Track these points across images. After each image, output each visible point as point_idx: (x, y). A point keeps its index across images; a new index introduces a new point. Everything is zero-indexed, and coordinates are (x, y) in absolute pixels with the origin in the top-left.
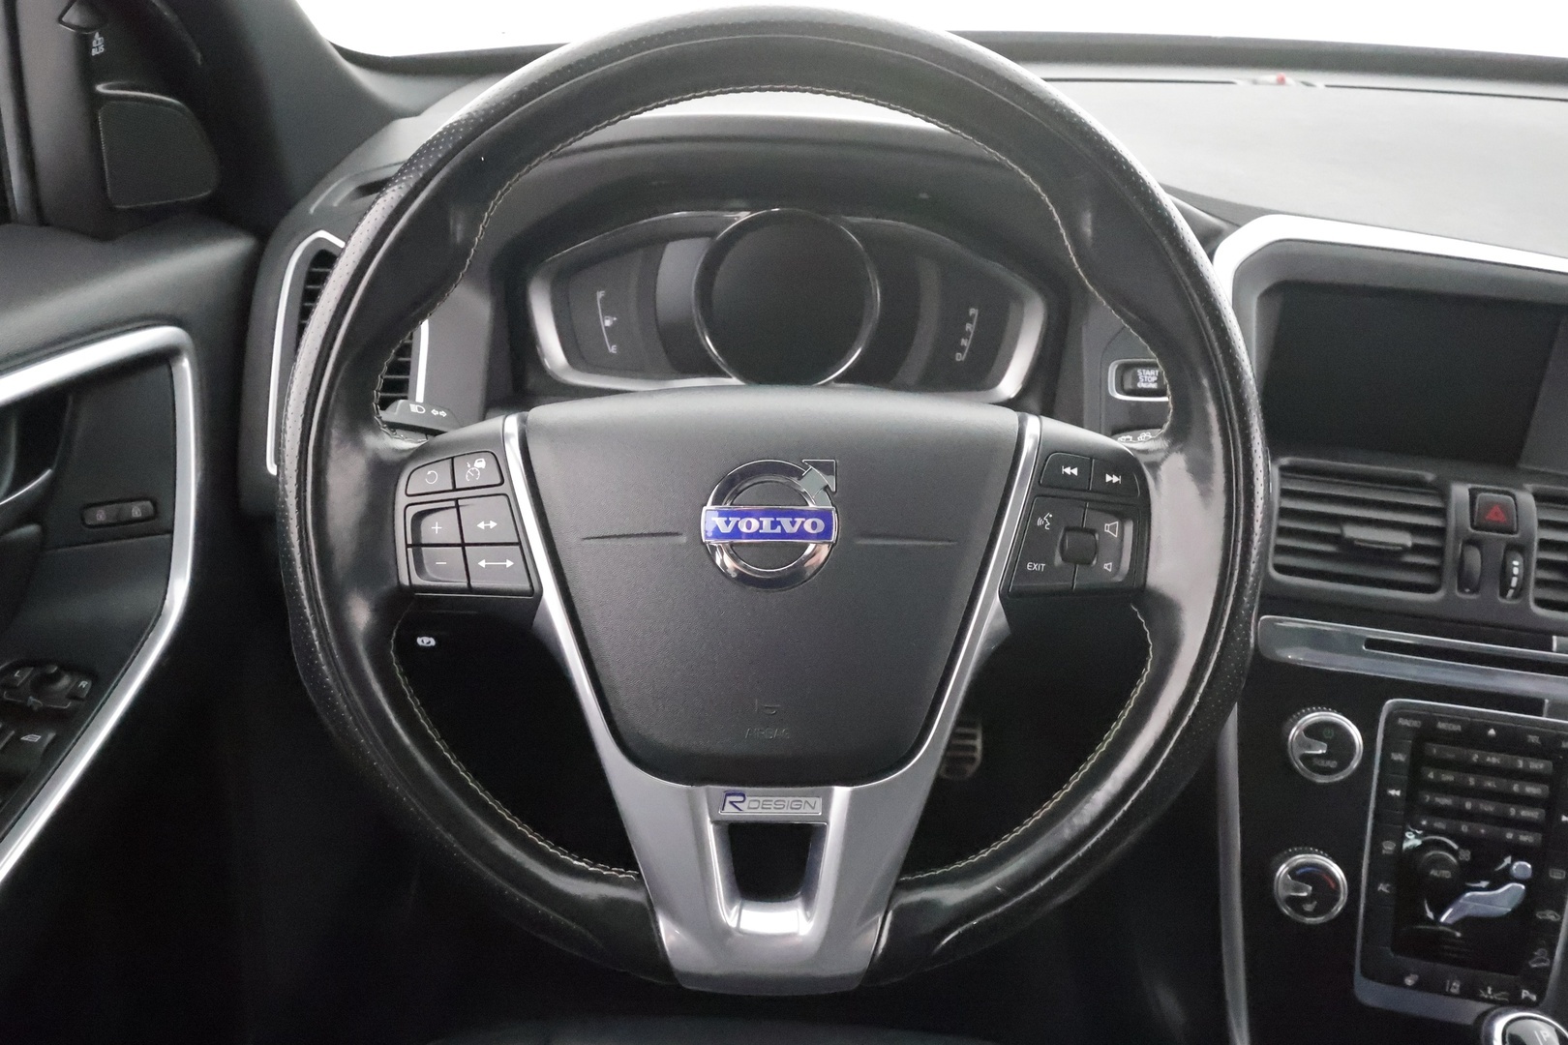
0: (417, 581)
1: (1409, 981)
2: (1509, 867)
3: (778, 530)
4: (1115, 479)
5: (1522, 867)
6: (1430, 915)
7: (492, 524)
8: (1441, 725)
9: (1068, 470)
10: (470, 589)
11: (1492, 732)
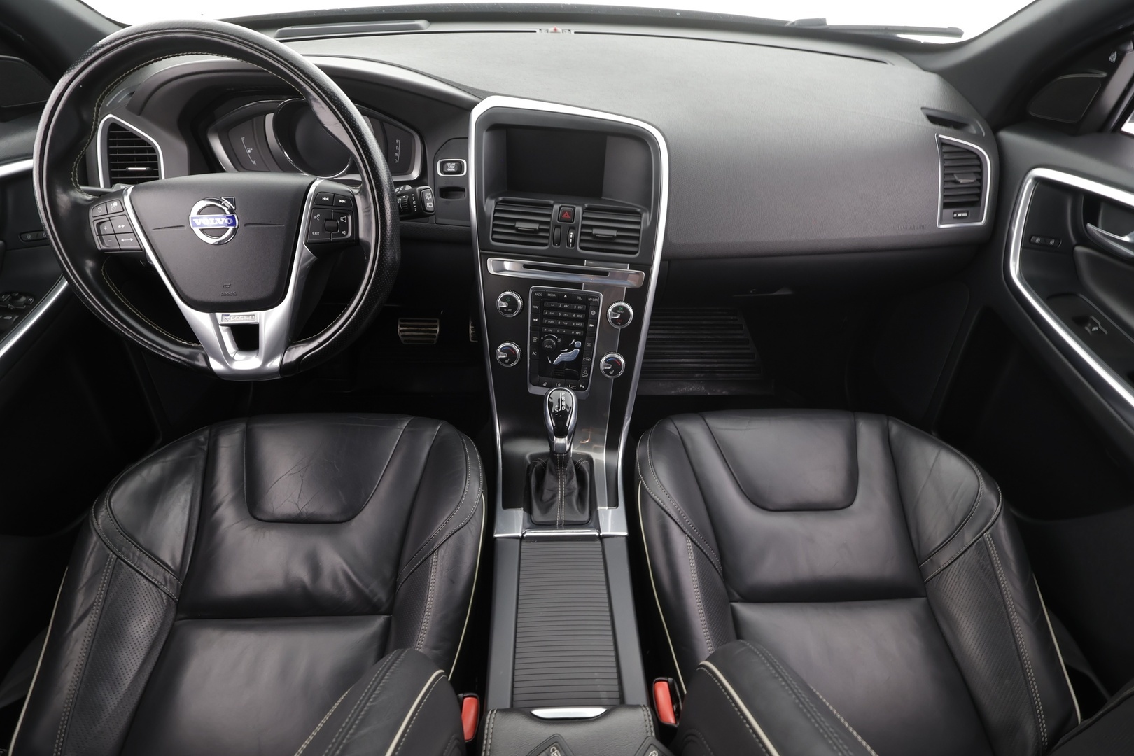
0: (104, 247)
1: (544, 385)
2: (574, 343)
3: (216, 223)
4: (343, 201)
5: (578, 343)
6: (550, 362)
7: (123, 226)
8: (549, 295)
9: (325, 199)
10: (121, 250)
11: (566, 296)
